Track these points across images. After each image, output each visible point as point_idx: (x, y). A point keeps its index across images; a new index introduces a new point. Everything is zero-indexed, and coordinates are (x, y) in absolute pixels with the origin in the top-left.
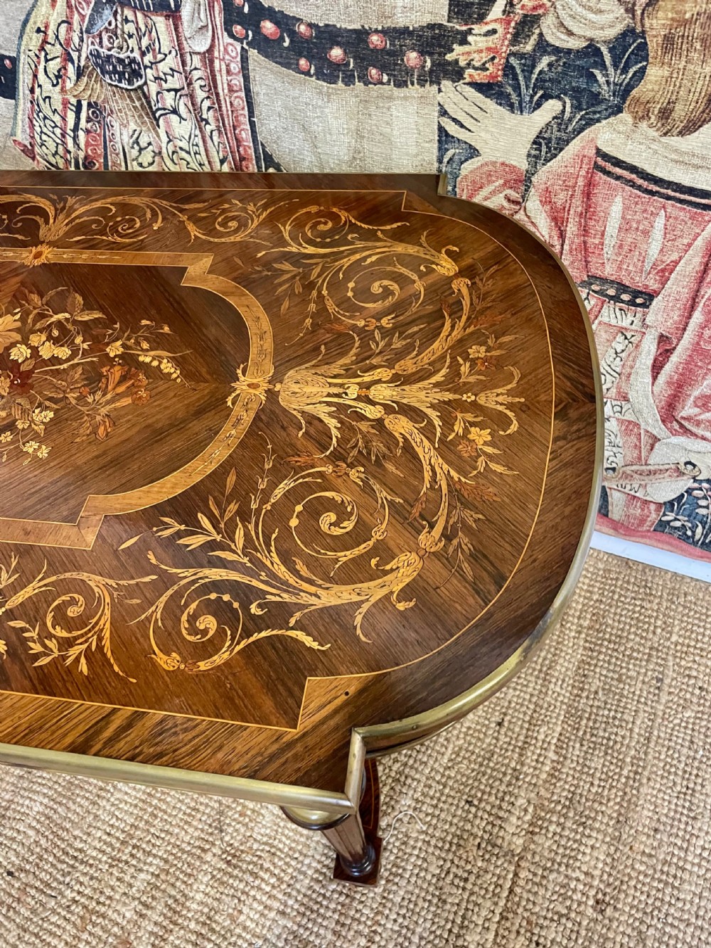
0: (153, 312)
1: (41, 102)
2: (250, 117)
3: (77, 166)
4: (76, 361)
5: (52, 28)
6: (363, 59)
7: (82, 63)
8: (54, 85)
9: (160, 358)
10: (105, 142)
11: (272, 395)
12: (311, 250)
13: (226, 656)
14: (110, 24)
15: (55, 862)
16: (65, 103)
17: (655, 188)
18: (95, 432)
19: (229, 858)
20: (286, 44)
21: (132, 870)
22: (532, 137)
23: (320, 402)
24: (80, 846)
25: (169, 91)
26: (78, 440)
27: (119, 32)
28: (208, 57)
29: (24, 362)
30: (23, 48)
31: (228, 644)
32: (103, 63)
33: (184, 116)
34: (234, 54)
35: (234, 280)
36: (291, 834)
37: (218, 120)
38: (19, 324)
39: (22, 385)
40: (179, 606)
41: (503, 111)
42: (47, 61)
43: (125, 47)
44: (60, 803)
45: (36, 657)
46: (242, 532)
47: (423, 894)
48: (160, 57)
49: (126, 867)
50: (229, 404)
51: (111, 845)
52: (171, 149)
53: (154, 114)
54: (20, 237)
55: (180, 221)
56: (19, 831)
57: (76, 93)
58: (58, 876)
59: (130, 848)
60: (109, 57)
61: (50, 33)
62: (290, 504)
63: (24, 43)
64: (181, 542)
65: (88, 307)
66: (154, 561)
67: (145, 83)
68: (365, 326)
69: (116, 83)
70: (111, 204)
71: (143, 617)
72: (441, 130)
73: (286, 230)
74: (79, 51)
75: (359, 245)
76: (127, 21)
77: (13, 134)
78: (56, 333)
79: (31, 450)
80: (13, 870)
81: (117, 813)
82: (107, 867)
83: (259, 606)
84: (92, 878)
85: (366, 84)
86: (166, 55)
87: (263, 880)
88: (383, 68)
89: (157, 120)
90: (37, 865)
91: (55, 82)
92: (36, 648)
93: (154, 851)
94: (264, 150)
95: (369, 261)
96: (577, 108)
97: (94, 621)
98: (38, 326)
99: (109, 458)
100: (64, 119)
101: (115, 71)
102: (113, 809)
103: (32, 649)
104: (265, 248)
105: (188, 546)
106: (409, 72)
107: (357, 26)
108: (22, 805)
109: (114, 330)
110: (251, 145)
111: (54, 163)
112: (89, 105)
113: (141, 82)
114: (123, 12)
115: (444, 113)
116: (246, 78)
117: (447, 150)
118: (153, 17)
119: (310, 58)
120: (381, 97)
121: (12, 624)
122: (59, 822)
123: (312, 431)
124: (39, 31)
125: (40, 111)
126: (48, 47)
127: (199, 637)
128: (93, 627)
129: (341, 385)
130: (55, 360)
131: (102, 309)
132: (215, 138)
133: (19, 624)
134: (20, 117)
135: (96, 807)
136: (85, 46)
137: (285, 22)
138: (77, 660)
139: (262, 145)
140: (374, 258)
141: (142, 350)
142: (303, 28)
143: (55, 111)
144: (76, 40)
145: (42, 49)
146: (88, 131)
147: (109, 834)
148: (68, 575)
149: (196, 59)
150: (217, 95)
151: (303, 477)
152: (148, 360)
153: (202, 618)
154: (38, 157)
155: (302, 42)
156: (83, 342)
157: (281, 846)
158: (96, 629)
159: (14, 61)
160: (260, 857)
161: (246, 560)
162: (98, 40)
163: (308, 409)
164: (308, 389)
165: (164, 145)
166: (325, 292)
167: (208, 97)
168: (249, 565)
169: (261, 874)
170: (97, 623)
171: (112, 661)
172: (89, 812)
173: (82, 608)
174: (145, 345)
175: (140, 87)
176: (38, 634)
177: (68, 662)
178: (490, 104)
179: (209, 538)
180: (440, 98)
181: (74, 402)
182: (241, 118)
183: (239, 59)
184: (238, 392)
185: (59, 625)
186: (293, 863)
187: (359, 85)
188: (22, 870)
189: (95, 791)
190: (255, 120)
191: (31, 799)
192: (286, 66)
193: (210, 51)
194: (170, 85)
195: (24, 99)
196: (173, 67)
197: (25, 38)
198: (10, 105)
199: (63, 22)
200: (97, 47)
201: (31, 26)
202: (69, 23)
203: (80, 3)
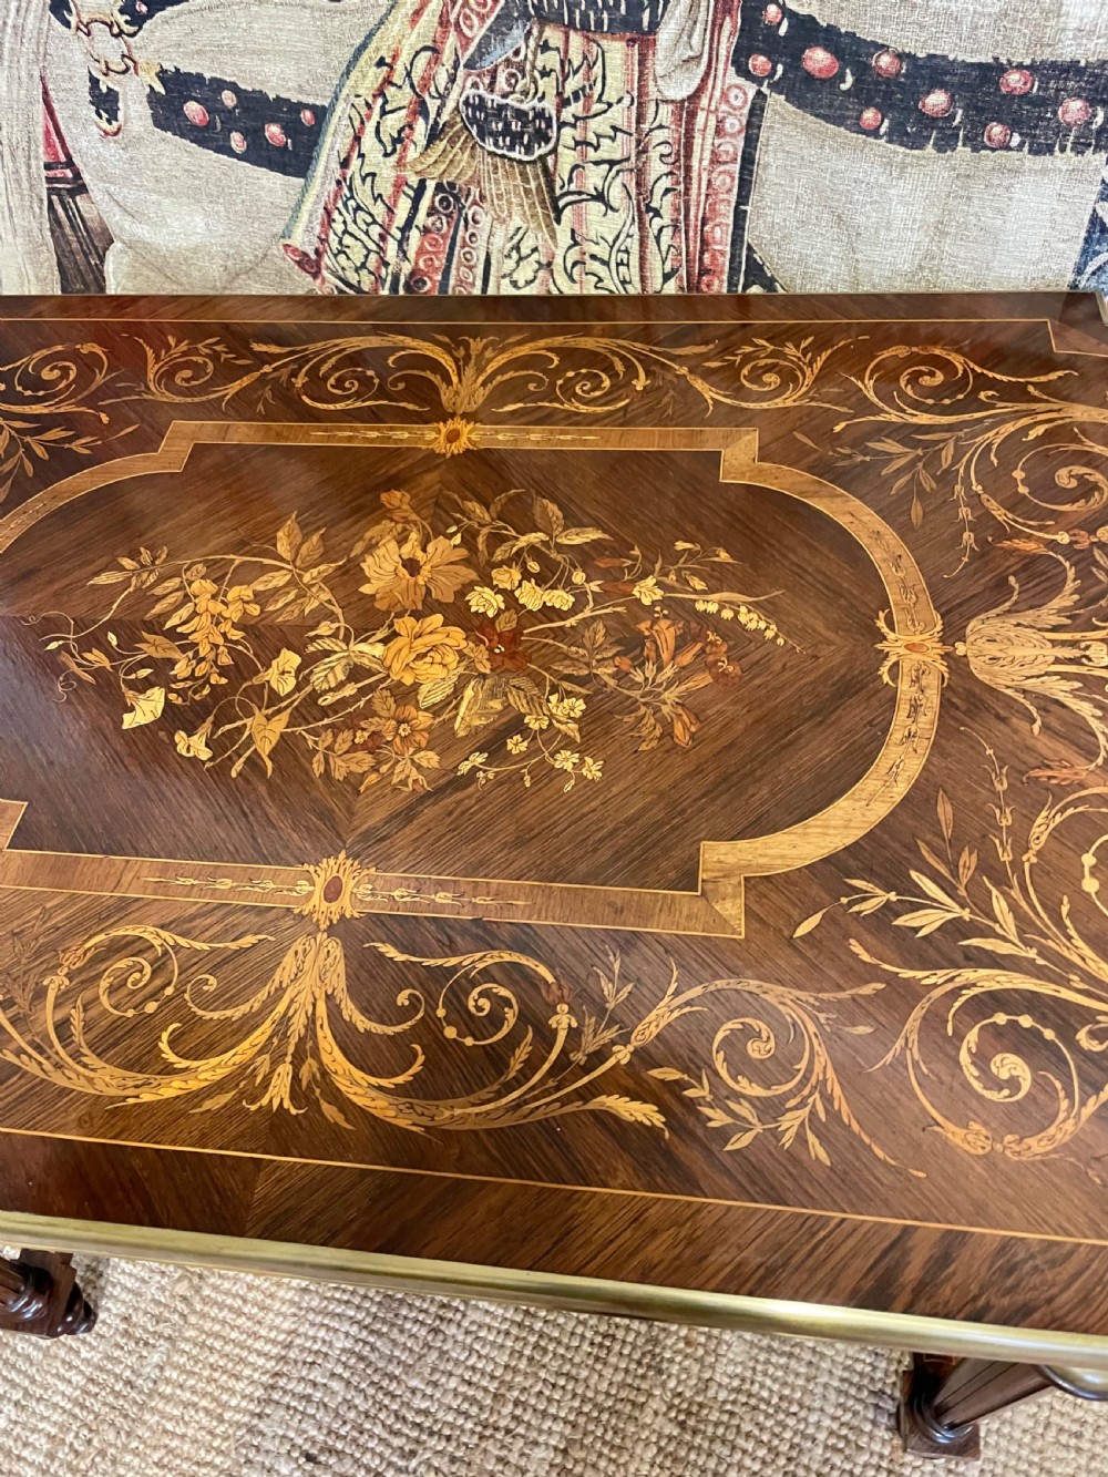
0: (690, 528)
1: (357, 182)
2: (738, 204)
3: (394, 288)
4: (587, 613)
5: (404, 58)
6: (981, 111)
7: (445, 117)
8: (386, 155)
9: (734, 606)
10: (452, 248)
11: (957, 665)
12: (924, 419)
13: (1069, 1126)
14: (517, 53)
15: (385, 1435)
16: (399, 184)
18: (668, 732)
19: (682, 1417)
20: (844, 87)
21: (520, 1443)
23: (1047, 674)
24: (424, 1405)
25: (597, 163)
26: (643, 747)
27: (528, 67)
28: (687, 109)
29: (497, 616)
30: (345, 91)
31: (1064, 1104)
32: (483, 119)
33: (615, 203)
34: (737, 103)
35: (810, 470)
36: (780, 1373)
37: (677, 210)
38: (464, 552)
39: (512, 656)
40: (948, 1040)
42: (384, 113)
43: (533, 91)
44: (379, 1334)
45: (723, 1135)
46: (1004, 904)
47: (1013, 1463)
48: (597, 107)
49: (508, 1440)
50: (886, 678)
51: (473, 1401)
52: (574, 255)
53: (555, 200)
54: (411, 407)
55: (678, 376)
56: (315, 1384)
57: (419, 168)
58: (394, 1459)
59: (510, 1406)
60: (502, 108)
61: (400, 68)
62: (1070, 853)
63: (350, 83)
64: (900, 922)
65: (573, 521)
66: (865, 957)
67: (554, 151)
68: (1072, 543)
69: (505, 152)
70: (549, 350)
71: (889, 1058)
72: (1096, 221)
73: (868, 387)
74: (442, 97)
75: (1004, 407)
76: (545, 47)
77: (286, 234)
78: (534, 567)
79: (569, 766)
80: (314, 1451)
81: (477, 1347)
82: (475, 1439)
83: (1092, 1035)
84: (453, 1460)
85: (975, 150)
86: (610, 105)
87: (744, 1452)
88: (1014, 124)
89: (559, 212)
90: (354, 1440)
91: (389, 149)
92: (718, 1119)
93: (552, 1410)
94: (749, 257)
95: (1033, 434)
97: (803, 1065)
98: (499, 555)
99: (712, 777)
100: (390, 210)
101: (507, 131)
102: (469, 1340)
103: (710, 1120)
104: (840, 417)
105: (917, 930)
106: (1062, 130)
107: (986, 58)
108: (315, 1339)
109: (635, 559)
110: (728, 249)
111: (355, 282)
112: (439, 188)
113: (545, 149)
114: (541, 33)
116: (751, 142)
117: (1097, 253)
118: (604, 43)
119: (884, 110)
120: (1001, 169)
121: (655, 1073)
122: (381, 1365)
123: (1055, 724)
124: (381, 62)
125: (352, 197)
126: (390, 91)
127: (1006, 1092)
128: (806, 1078)
129: (1074, 644)
130: (548, 612)
131: (599, 525)
132: (666, 239)
133: (672, 1075)
134: (307, 206)
135: (441, 1337)
136: (456, 90)
137: (849, 49)
138: (800, 1138)
139: (750, 248)
140: (1040, 430)
141: (696, 592)
142: (885, 61)
143: (378, 197)
144: (442, 79)
145: (381, 93)
146: (426, 230)
147: (470, 1383)
148: (720, 984)
149: (665, 110)
150: (688, 169)
151: (1074, 804)
152: (712, 608)
153: (998, 1058)
154: (325, 273)
155: (878, 83)
156: (588, 580)
157: (765, 1394)
158: (813, 1080)
159: (321, 114)
160: (732, 1414)
161: (1032, 953)
162: (487, 80)
163: (1029, 684)
164: (1018, 653)
165: (560, 253)
166: (978, 488)
167: (671, 173)
168: (1040, 961)
169: (741, 1442)
170: (810, 1069)
171: (867, 1140)
172: (430, 1348)
173: (772, 1044)
174: (699, 585)
175: (542, 158)
176: (711, 1092)
177: (787, 1140)
179: (950, 916)
180: (1105, 173)
181: (612, 683)
182: (722, 208)
183: (746, 111)
184: (893, 659)
185: (744, 1076)
186: (791, 1422)
187: (963, 151)
188: (331, 1451)
189: (433, 1309)
190: (748, 208)
191: (328, 1328)
192: (838, 121)
193: (695, 97)
194: (602, 154)
195: (325, 177)
196: (618, 124)
197: (353, 76)
198: (293, 187)
199: (425, 48)
200: (482, 91)
201: (370, 55)
202: (435, 50)
203: (467, 17)
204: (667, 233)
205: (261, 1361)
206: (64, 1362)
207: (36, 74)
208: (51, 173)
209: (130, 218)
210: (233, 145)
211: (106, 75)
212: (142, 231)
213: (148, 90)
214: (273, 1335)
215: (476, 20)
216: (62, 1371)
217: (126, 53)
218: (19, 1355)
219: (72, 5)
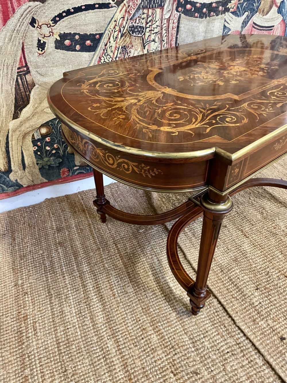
1: (108, 49)
2: (176, 36)
5: (118, 20)
6: (210, 11)
7: (124, 31)
8: (114, 41)
14: (140, 15)
16: (116, 48)
17: (262, 29)
20: (192, 10)
21: (276, 258)
22: (242, 22)
24: (259, 267)
25: (153, 34)
28: (168, 20)
30: (108, 28)
32: (133, 30)
33: (156, 41)
34: (176, 17)
37: (167, 40)
41: (237, 17)
42: (115, 32)
44: (240, 265)
48: (154, 23)
49: (274, 259)
53: (144, 44)
56: (243, 280)
57: (119, 44)
59: (268, 256)
60: (137, 26)
61: (118, 22)
63: (109, 26)
67: (144, 34)
72: (224, 25)
74: (124, 27)
76: (144, 14)
80: (256, 288)
81: (254, 254)
82: (271, 264)
86: (156, 21)
88: (214, 12)
89: (144, 47)
90: (258, 281)
93: (273, 251)
96: (251, 13)
100: (114, 54)
102: (252, 254)
106: (220, 11)
107: (210, 2)
108: (233, 275)
110: (175, 45)
112: (122, 47)
114: (143, 11)
115: (225, 21)
116: (179, 23)
117: (225, 31)
118: (156, 10)
119: (198, 13)
120: (213, 19)
122: (246, 269)
124: (115, 21)
125: (107, 53)
126: (116, 27)
134: (95, 57)
135: (248, 258)
137: (193, 4)
139: (178, 44)
142: (198, 5)
143: (112, 51)
144: (124, 23)
145: (115, 28)
146: (119, 58)
147: (260, 259)
149: (165, 20)
150: (169, 31)
155: (197, 9)
162: (135, 21)
167: (166, 32)
172: (249, 260)
178: (234, 17)
180: (225, 17)
182: (174, 37)
187: (208, 18)
188: (258, 285)
189: (242, 256)
190: (178, 36)
191: (233, 271)
192: (192, 16)
193: (170, 17)
194: (155, 32)
195: (100, 50)
196: (158, 25)
197: (110, 25)
198: (91, 55)
199: (122, 18)
200: (133, 24)
201: (114, 20)
202: (124, 18)
203: (131, 9)
204: (165, 44)
205: (231, 286)
206: (202, 322)
207: (21, 42)
208: (19, 70)
209: (42, 77)
210: (77, 48)
211: (43, 38)
212: (46, 80)
213: (55, 39)
214: (227, 281)
215: (133, 9)
216: (203, 323)
217: (51, 31)
218: (192, 331)
219: (37, 21)
